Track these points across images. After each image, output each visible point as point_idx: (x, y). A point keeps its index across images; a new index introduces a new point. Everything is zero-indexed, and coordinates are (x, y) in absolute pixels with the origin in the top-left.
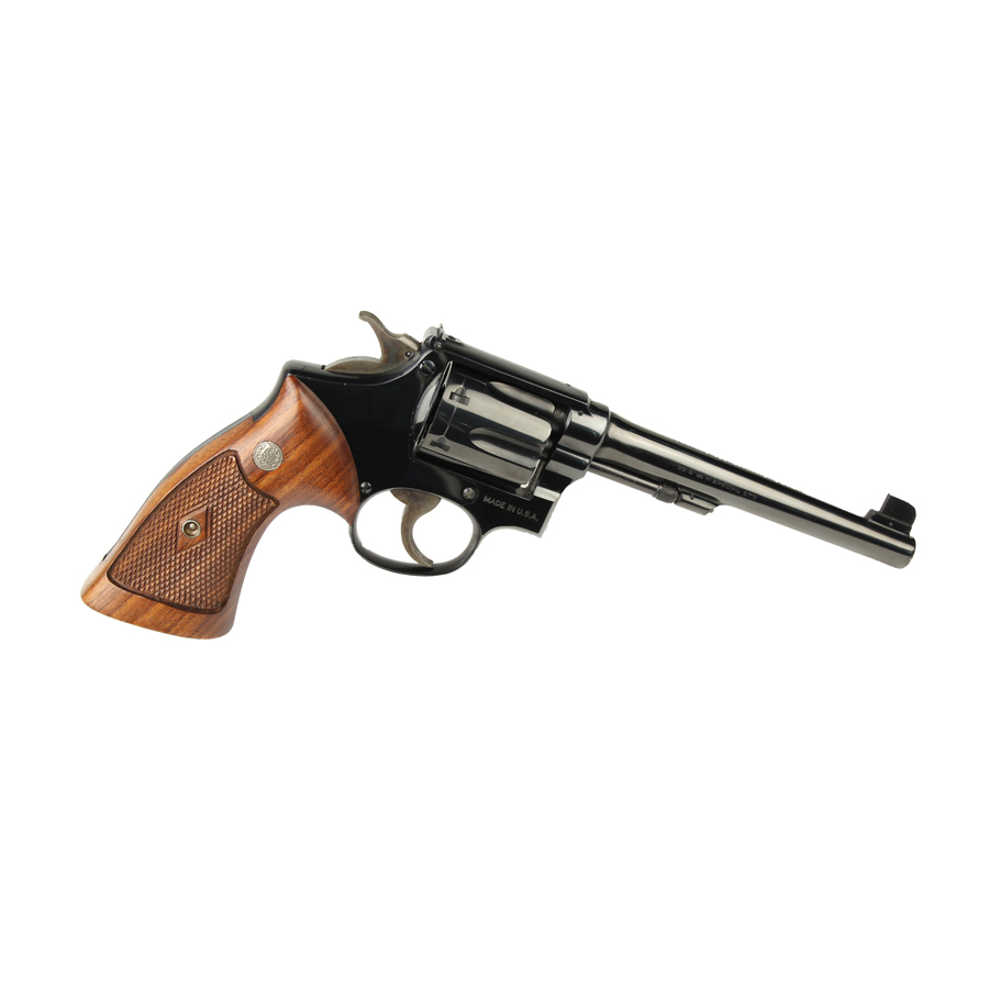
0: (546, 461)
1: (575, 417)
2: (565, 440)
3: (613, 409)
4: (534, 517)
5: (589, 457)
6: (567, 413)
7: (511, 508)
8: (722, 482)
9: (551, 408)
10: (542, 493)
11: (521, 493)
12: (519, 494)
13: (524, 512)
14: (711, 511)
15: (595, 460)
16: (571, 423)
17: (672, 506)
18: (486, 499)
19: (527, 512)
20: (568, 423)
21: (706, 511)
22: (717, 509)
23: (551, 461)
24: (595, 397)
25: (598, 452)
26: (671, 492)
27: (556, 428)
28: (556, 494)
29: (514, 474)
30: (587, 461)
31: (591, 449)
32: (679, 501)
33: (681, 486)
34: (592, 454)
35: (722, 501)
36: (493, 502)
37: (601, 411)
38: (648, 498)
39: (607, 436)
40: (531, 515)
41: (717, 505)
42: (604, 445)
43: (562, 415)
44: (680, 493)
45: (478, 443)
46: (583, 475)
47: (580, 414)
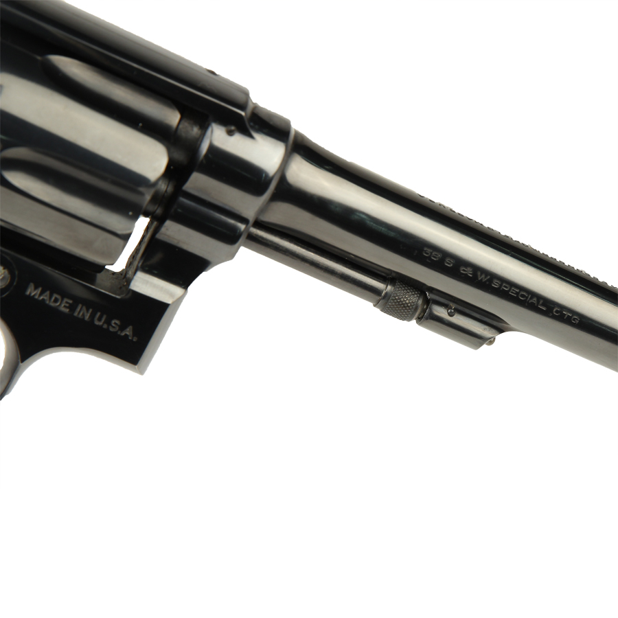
0: (158, 221)
1: (219, 137)
2: (199, 183)
3: (300, 125)
4: (128, 332)
5: (244, 220)
6: (204, 127)
7: (82, 313)
8: (512, 284)
9: (173, 118)
10: (148, 285)
11: (108, 284)
12: (102, 285)
13: (108, 322)
14: (490, 341)
15: (259, 224)
16: (213, 149)
17: (412, 327)
18: (32, 291)
19: (115, 322)
20: (204, 148)
21: (477, 340)
22: (501, 338)
23: (168, 223)
24: (264, 98)
25: (263, 210)
26: (412, 298)
27: (180, 156)
28: (177, 290)
29: (88, 245)
30: (242, 227)
31: (247, 205)
32: (428, 318)
33: (431, 290)
34: (250, 214)
35: (512, 325)
36: (45, 297)
37: (275, 129)
38: (364, 308)
39: (283, 179)
40: (122, 328)
41: (501, 331)
42: (276, 197)
43: (195, 131)
44: (427, 302)
45: (17, 179)
46: (231, 256)
47: (230, 133)
